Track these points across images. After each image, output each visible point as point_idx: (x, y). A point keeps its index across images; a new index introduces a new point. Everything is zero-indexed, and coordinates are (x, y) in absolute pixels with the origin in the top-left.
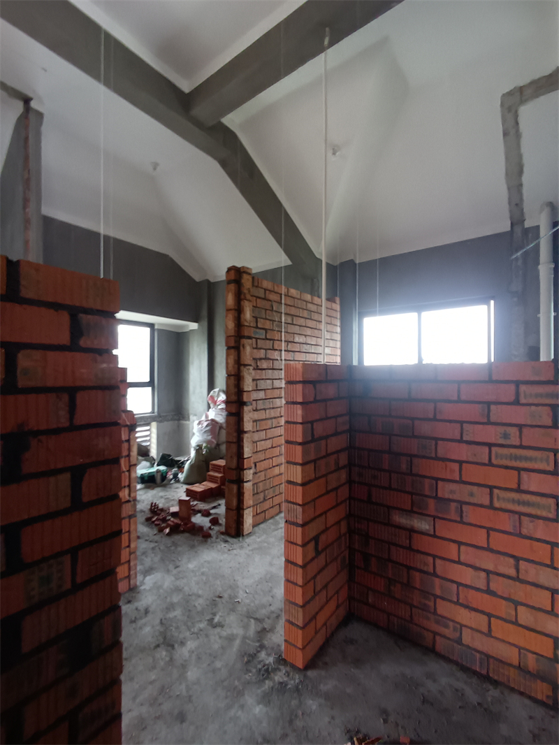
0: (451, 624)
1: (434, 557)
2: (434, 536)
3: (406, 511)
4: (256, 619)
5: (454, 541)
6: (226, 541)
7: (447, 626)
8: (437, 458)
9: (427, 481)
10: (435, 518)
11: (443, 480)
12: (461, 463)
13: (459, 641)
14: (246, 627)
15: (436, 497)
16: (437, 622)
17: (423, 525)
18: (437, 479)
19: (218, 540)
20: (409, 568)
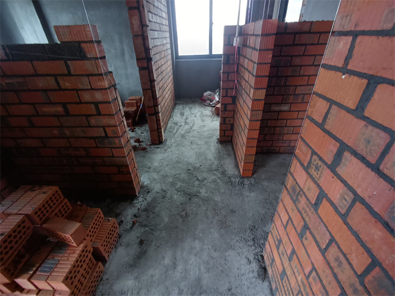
0: (287, 141)
1: (287, 120)
2: (290, 111)
3: (279, 103)
4: (215, 170)
5: (297, 111)
6: (158, 148)
7: (286, 143)
8: (299, 76)
9: (292, 87)
10: (291, 103)
11: (299, 86)
12: (309, 76)
13: (289, 146)
14: (214, 174)
15: (295, 94)
16: (282, 143)
17: (285, 108)
18: (296, 86)
19: (152, 149)
20: (275, 127)
